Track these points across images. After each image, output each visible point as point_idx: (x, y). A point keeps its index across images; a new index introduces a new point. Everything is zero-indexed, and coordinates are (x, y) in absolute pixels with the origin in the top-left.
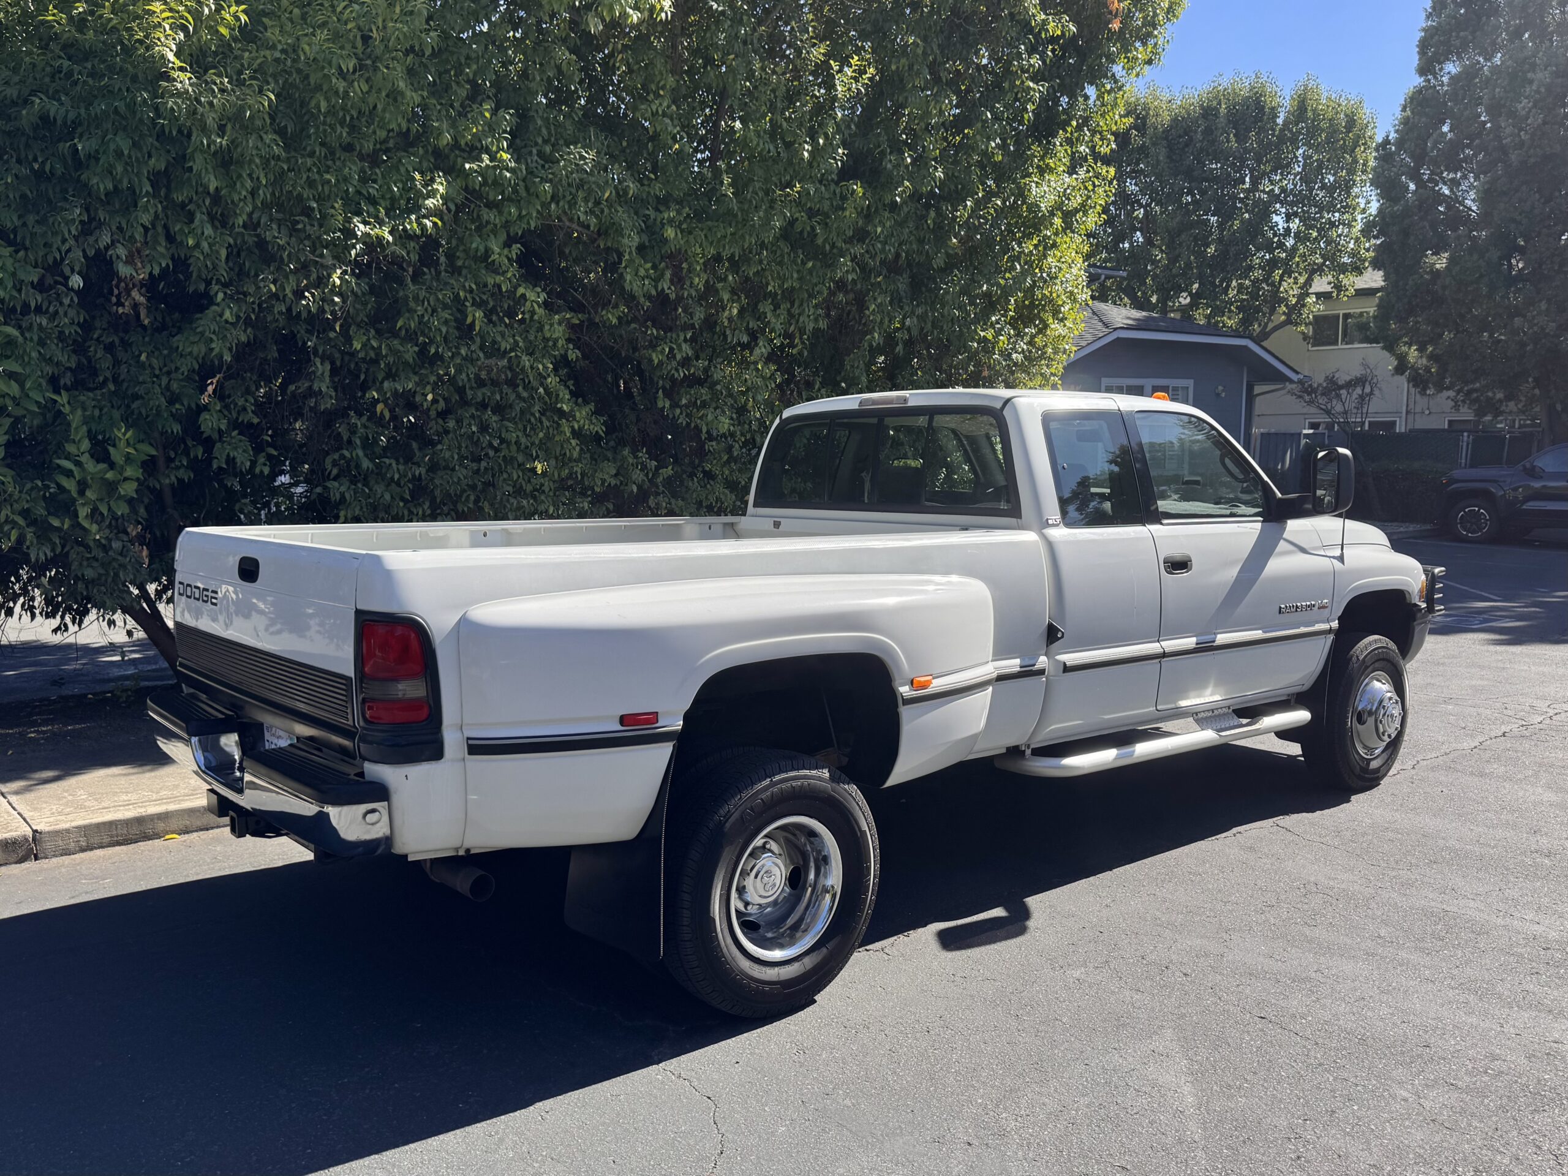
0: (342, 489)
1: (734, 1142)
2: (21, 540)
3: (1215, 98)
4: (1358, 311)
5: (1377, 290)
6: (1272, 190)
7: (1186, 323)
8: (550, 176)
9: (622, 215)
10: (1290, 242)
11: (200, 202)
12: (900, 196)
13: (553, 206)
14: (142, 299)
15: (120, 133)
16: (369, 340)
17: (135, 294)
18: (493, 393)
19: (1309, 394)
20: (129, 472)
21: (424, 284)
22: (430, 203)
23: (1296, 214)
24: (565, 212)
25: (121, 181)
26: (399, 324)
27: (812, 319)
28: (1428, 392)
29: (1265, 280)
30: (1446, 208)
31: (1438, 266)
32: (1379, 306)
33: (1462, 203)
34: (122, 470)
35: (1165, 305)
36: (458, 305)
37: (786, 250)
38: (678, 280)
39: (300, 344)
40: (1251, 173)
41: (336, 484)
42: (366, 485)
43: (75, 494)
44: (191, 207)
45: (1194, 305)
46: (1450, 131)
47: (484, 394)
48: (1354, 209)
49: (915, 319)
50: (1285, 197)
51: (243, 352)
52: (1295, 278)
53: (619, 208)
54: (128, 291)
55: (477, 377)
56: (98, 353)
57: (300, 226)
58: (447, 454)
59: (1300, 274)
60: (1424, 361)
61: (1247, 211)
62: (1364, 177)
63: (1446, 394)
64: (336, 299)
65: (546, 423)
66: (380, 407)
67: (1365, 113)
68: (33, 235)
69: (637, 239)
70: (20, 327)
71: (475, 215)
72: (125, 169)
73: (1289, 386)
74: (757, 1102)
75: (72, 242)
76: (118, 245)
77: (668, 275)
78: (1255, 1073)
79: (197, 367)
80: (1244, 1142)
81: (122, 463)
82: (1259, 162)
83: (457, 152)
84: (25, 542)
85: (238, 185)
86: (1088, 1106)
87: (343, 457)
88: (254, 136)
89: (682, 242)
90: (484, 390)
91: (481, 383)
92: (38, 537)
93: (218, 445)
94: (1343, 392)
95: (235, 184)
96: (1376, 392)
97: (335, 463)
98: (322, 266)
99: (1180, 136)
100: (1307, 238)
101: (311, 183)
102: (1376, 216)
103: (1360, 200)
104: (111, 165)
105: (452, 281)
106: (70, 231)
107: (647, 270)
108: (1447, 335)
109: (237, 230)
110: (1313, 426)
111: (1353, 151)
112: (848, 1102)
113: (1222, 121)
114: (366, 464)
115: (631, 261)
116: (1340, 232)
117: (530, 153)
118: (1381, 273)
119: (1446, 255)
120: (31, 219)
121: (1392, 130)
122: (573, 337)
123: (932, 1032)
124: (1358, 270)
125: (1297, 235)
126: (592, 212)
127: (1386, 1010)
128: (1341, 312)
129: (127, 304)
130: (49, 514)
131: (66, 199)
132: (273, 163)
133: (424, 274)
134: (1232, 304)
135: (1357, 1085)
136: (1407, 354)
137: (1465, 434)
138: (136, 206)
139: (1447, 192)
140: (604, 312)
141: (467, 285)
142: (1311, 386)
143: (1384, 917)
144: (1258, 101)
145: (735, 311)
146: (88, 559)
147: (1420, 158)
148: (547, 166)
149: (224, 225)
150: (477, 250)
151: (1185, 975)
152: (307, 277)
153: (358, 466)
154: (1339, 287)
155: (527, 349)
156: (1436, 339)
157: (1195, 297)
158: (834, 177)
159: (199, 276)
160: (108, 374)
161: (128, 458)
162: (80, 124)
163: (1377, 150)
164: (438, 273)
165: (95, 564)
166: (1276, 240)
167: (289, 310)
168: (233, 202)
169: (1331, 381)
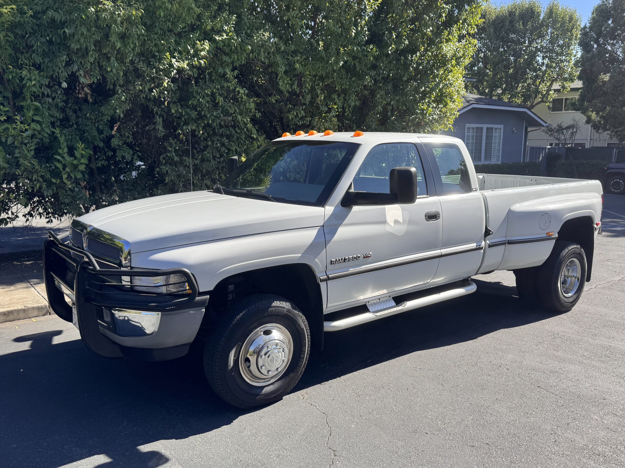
0: (167, 169)
1: (335, 430)
2: (40, 188)
3: (514, 8)
4: (571, 97)
5: (579, 89)
6: (537, 47)
7: (500, 101)
8: (250, 43)
9: (279, 59)
10: (544, 68)
11: (113, 53)
12: (391, 51)
13: (251, 55)
14: (89, 91)
15: (83, 26)
16: (178, 109)
17: (86, 89)
18: (226, 131)
19: (551, 131)
20: (83, 161)
21: (200, 86)
22: (203, 53)
23: (547, 57)
24: (255, 57)
25: (83, 45)
26: (190, 103)
27: (354, 101)
28: (599, 131)
29: (533, 84)
30: (609, 55)
31: (605, 79)
32: (580, 95)
33: (616, 53)
34: (80, 160)
35: (491, 93)
36: (213, 94)
37: (344, 73)
38: (300, 85)
39: (150, 110)
40: (529, 38)
41: (164, 167)
42: (176, 167)
43: (61, 169)
44: (109, 55)
45: (503, 93)
46: (612, 23)
47: (222, 131)
48: (571, 55)
49: (395, 101)
50: (542, 49)
51: (128, 114)
52: (546, 83)
53: (277, 56)
54: (83, 88)
55: (220, 124)
56: (70, 113)
57: (152, 63)
58: (208, 155)
59: (548, 81)
60: (598, 119)
61: (526, 55)
62: (576, 42)
63: (607, 132)
64: (166, 92)
65: (247, 142)
66: (181, 136)
67: (577, 15)
68: (47, 67)
69: (284, 68)
70: (40, 102)
71: (220, 58)
72: (85, 40)
73: (542, 128)
74: (343, 415)
75: (63, 69)
76: (80, 70)
77: (296, 83)
78: (537, 408)
79: (110, 119)
80: (534, 435)
81: (79, 157)
82: (531, 35)
83: (213, 32)
84: (42, 189)
85: (128, 47)
86: (472, 419)
87: (167, 156)
88: (135, 26)
89: (302, 70)
90: (223, 129)
91: (221, 126)
92: (47, 187)
93: (118, 151)
94: (565, 131)
95: (127, 46)
96: (578, 131)
97: (164, 158)
98: (160, 79)
99: (499, 24)
100: (551, 67)
101: (156, 45)
102: (580, 58)
103: (573, 51)
104: (79, 39)
105: (211, 85)
106: (62, 65)
107: (288, 81)
108: (608, 108)
109: (127, 64)
110: (551, 144)
111: (571, 31)
112: (378, 416)
113: (517, 18)
114: (176, 159)
115: (282, 77)
116: (565, 64)
117: (242, 33)
118: (581, 82)
119: (609, 75)
120: (47, 60)
121: (588, 22)
122: (258, 108)
123: (409, 390)
124: (572, 80)
125: (547, 66)
126: (267, 57)
127: (588, 385)
128: (564, 98)
129: (83, 93)
130: (51, 177)
131: (60, 52)
132: (141, 37)
133: (200, 82)
134: (519, 93)
135: (577, 414)
136: (591, 115)
137: (615, 149)
138: (87, 54)
139: (610, 49)
140: (270, 98)
141: (217, 87)
142: (551, 128)
143: (586, 348)
144: (532, 9)
145: (323, 98)
146: (66, 195)
147: (599, 34)
148: (248, 38)
149: (122, 62)
150: (221, 73)
151: (508, 369)
152: (154, 83)
153: (173, 159)
154: (564, 87)
155: (240, 113)
156: (603, 110)
157: (504, 91)
158: (364, 43)
159: (111, 83)
160: (74, 122)
161: (82, 156)
162: (67, 22)
163: (581, 31)
164: (205, 82)
165: (69, 197)
166: (538, 67)
167: (147, 96)
168: (125, 53)
169: (560, 126)
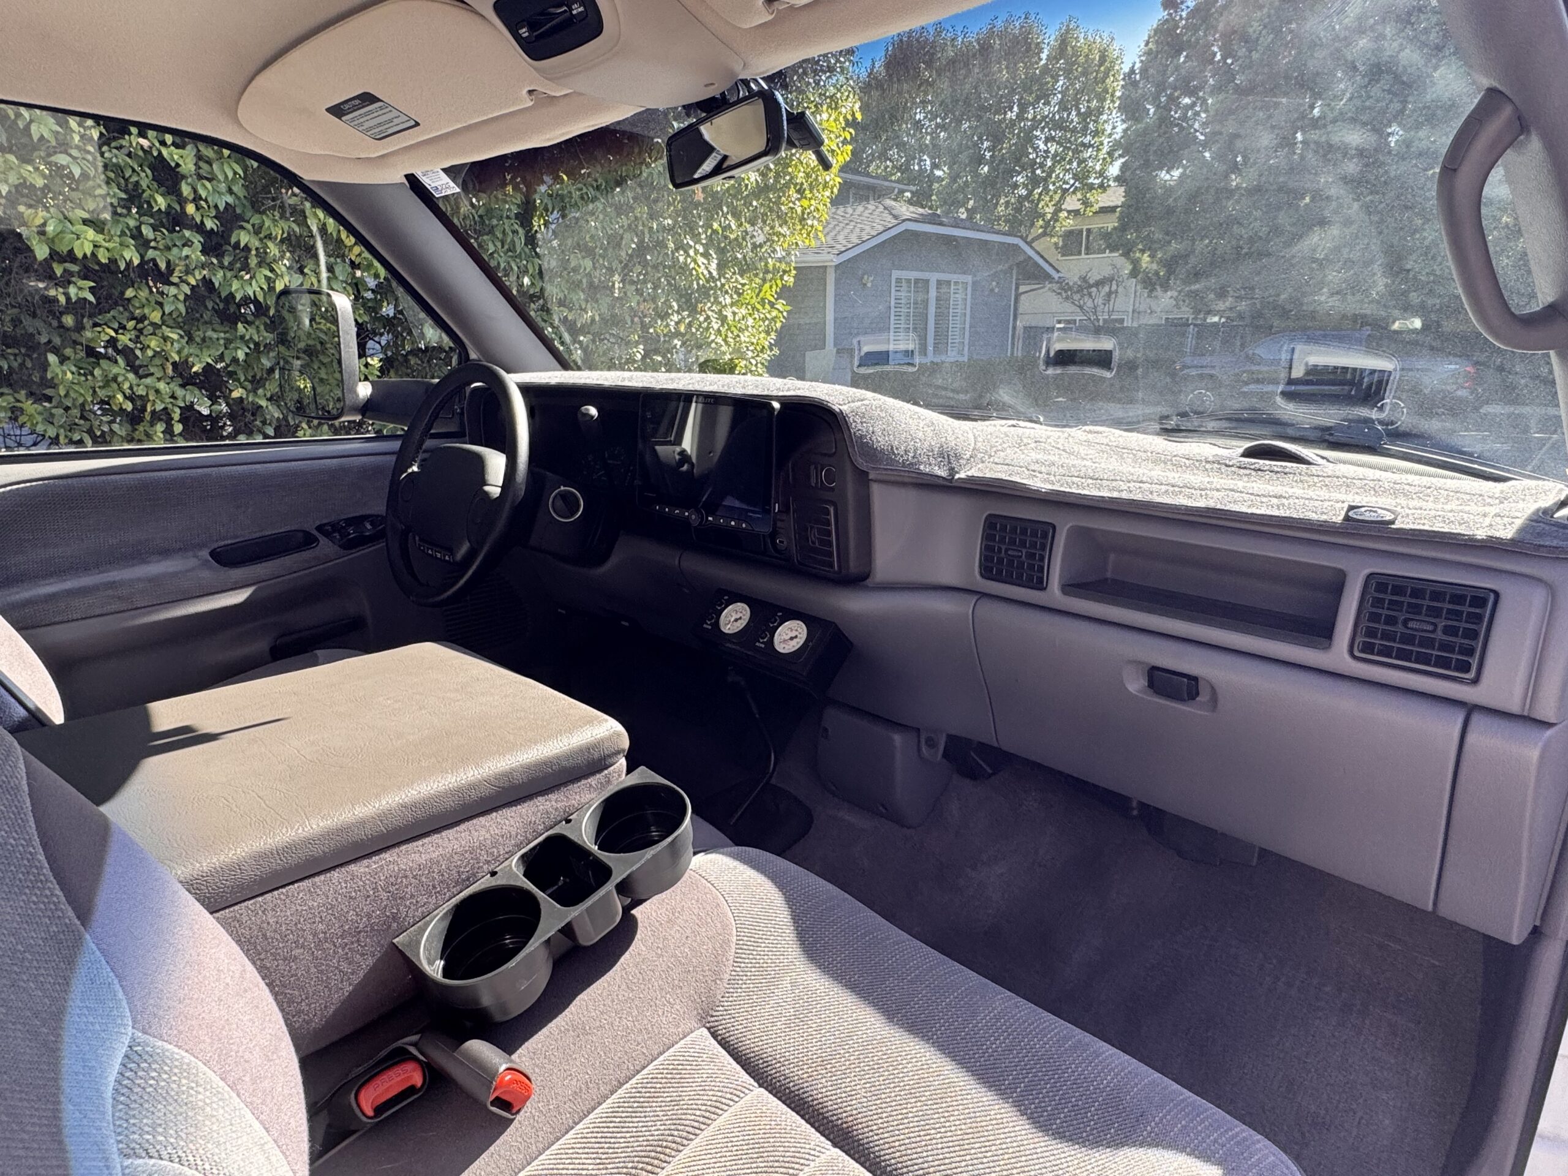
4: (1100, 226)
5: (1117, 207)
6: (1035, 118)
10: (1049, 163)
19: (1066, 291)
23: (1054, 139)
28: (1154, 292)
29: (1028, 198)
31: (1170, 183)
32: (1118, 221)
40: (1019, 102)
46: (1186, 61)
48: (1103, 133)
52: (1051, 197)
59: (1056, 192)
62: (1112, 105)
63: (1170, 294)
73: (1051, 284)
82: (1026, 93)
94: (1094, 289)
102: (1122, 135)
103: (1107, 125)
111: (1103, 83)
113: (996, 55)
116: (1089, 154)
118: (1123, 191)
121: (1138, 60)
124: (1104, 189)
125: (1055, 157)
128: (1085, 228)
136: (1140, 259)
137: (1191, 326)
144: (1026, 39)
147: (1160, 84)
154: (1086, 203)
156: (1164, 246)
163: (1124, 79)
166: (1037, 160)
169: (1084, 279)
